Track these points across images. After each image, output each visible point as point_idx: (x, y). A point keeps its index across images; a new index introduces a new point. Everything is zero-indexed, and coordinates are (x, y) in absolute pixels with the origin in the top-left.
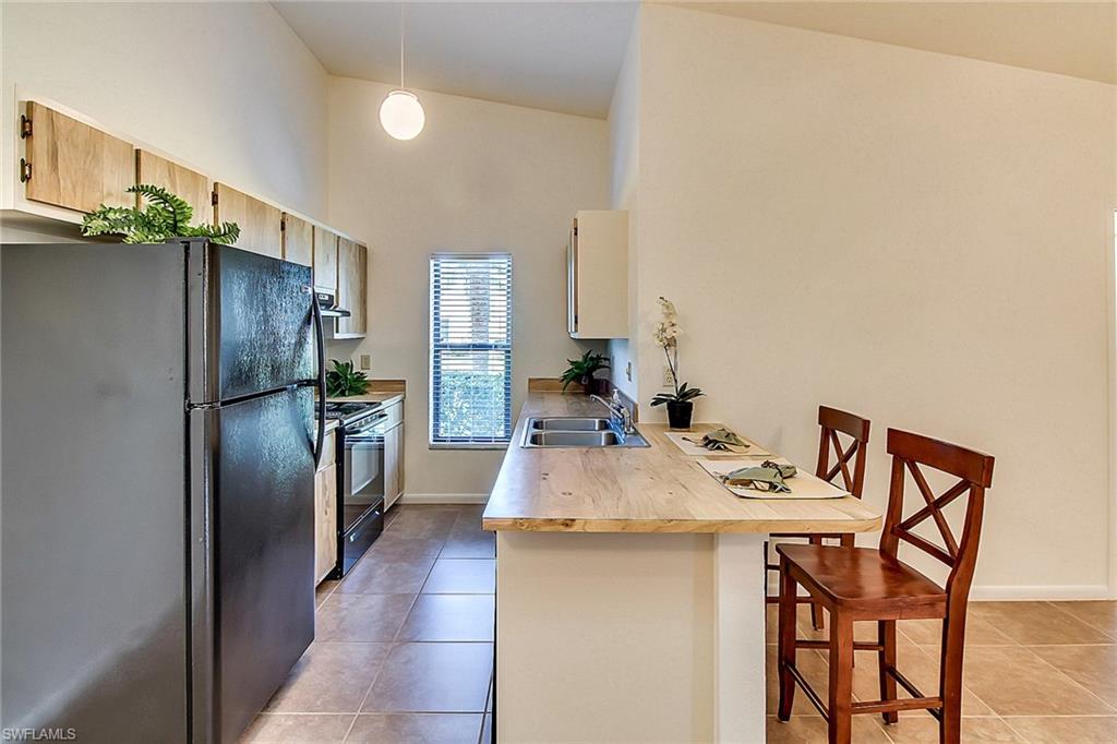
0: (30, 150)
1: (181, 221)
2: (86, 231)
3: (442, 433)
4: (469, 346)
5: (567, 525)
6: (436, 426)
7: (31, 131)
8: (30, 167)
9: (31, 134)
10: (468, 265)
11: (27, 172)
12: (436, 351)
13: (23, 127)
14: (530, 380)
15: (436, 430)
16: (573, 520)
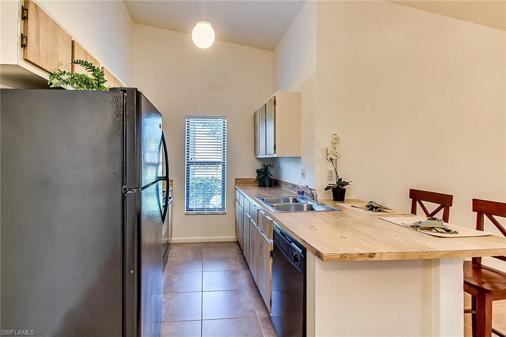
0: (25, 27)
1: (102, 82)
2: (51, 84)
3: (190, 207)
4: (205, 162)
5: (371, 257)
6: (188, 203)
7: (27, 16)
8: (27, 39)
9: (27, 18)
10: (205, 122)
11: (25, 42)
12: (187, 165)
13: (23, 13)
14: (236, 179)
15: (188, 205)
16: (374, 254)
